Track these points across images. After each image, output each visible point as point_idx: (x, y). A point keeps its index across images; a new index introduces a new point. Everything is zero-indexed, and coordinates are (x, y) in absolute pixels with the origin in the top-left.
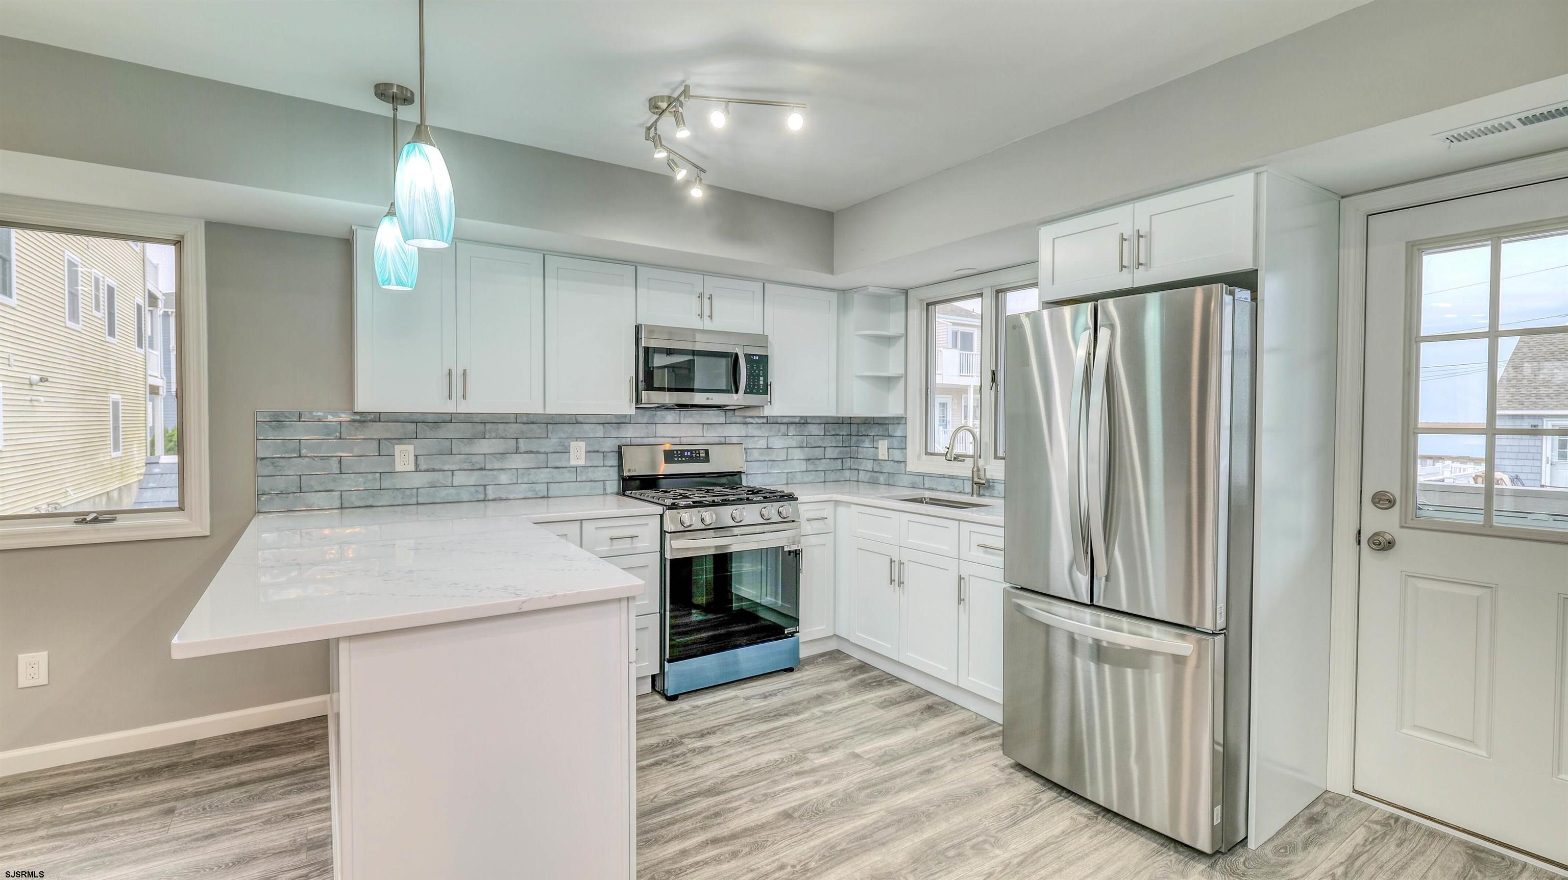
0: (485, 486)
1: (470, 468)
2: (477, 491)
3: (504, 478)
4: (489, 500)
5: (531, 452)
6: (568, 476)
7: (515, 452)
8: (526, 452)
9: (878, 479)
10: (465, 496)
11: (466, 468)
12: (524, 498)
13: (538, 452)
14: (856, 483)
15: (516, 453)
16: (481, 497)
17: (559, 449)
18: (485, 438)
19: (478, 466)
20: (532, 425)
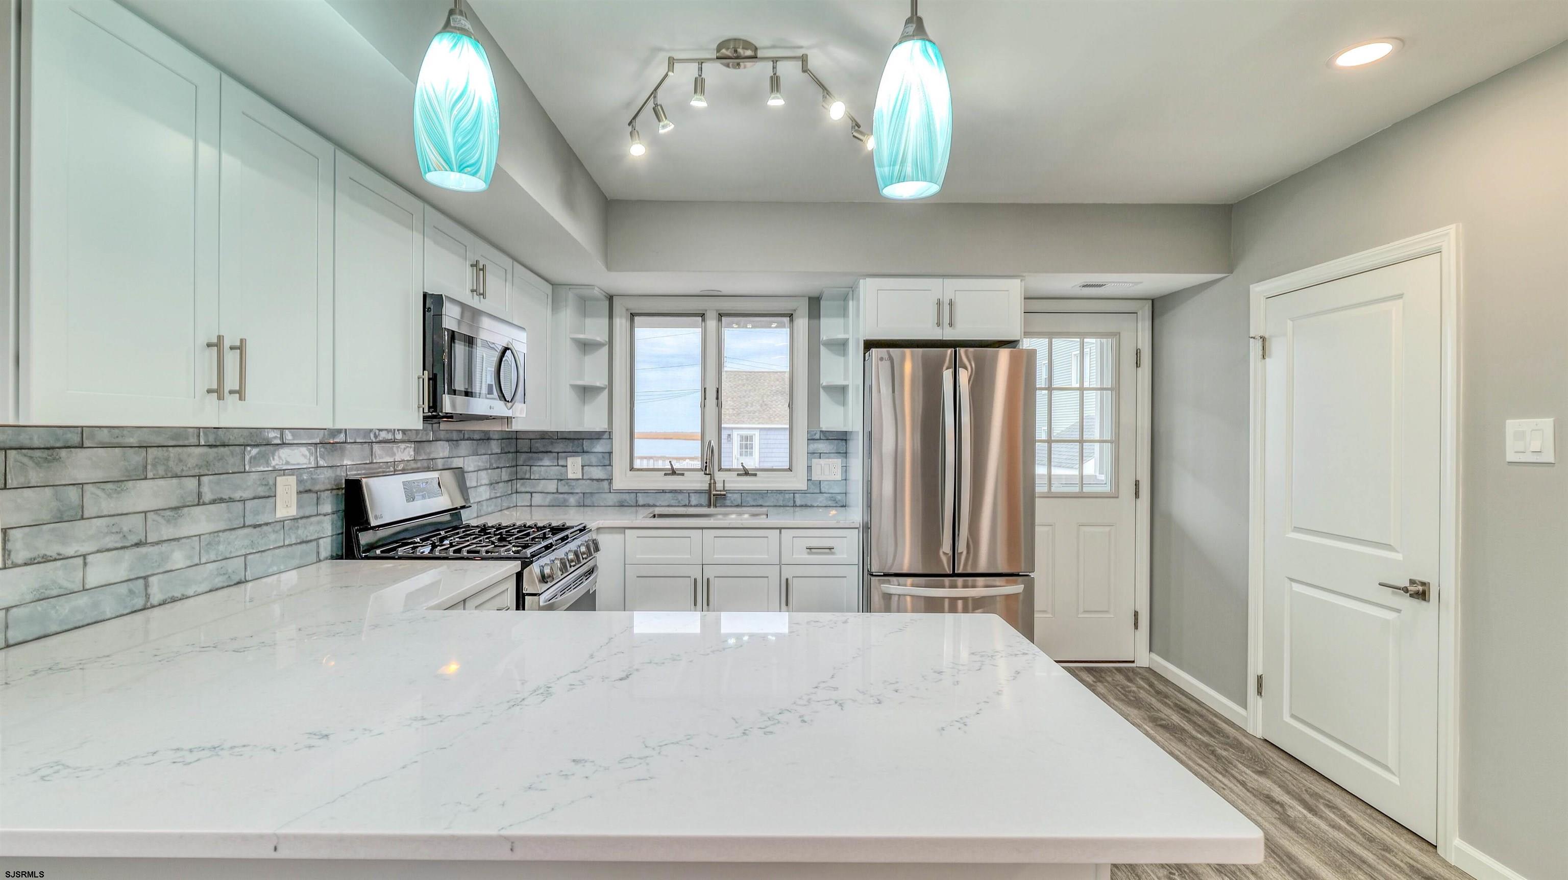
0: (145, 578)
1: (119, 545)
2: (131, 592)
3: (178, 558)
4: (153, 607)
5: (222, 500)
6: (273, 538)
7: (196, 502)
8: (213, 502)
9: (565, 500)
10: (109, 608)
11: (111, 545)
12: (211, 591)
13: (231, 500)
14: (529, 508)
15: (198, 505)
16: (139, 602)
17: (261, 491)
18: (146, 478)
19: (134, 539)
20: (222, 449)
